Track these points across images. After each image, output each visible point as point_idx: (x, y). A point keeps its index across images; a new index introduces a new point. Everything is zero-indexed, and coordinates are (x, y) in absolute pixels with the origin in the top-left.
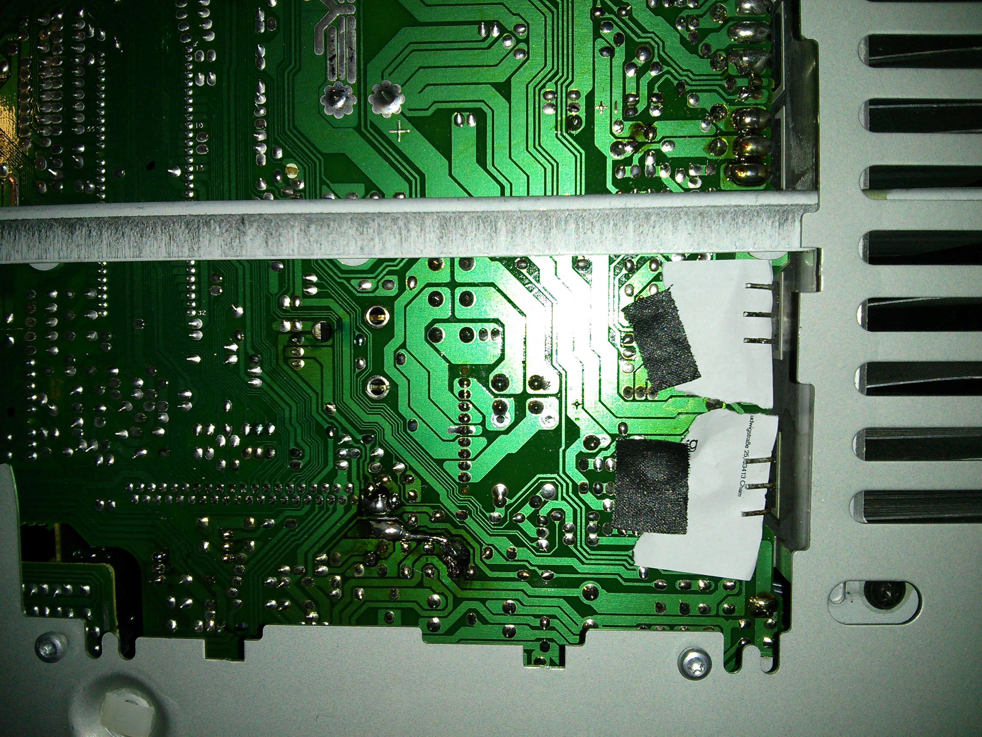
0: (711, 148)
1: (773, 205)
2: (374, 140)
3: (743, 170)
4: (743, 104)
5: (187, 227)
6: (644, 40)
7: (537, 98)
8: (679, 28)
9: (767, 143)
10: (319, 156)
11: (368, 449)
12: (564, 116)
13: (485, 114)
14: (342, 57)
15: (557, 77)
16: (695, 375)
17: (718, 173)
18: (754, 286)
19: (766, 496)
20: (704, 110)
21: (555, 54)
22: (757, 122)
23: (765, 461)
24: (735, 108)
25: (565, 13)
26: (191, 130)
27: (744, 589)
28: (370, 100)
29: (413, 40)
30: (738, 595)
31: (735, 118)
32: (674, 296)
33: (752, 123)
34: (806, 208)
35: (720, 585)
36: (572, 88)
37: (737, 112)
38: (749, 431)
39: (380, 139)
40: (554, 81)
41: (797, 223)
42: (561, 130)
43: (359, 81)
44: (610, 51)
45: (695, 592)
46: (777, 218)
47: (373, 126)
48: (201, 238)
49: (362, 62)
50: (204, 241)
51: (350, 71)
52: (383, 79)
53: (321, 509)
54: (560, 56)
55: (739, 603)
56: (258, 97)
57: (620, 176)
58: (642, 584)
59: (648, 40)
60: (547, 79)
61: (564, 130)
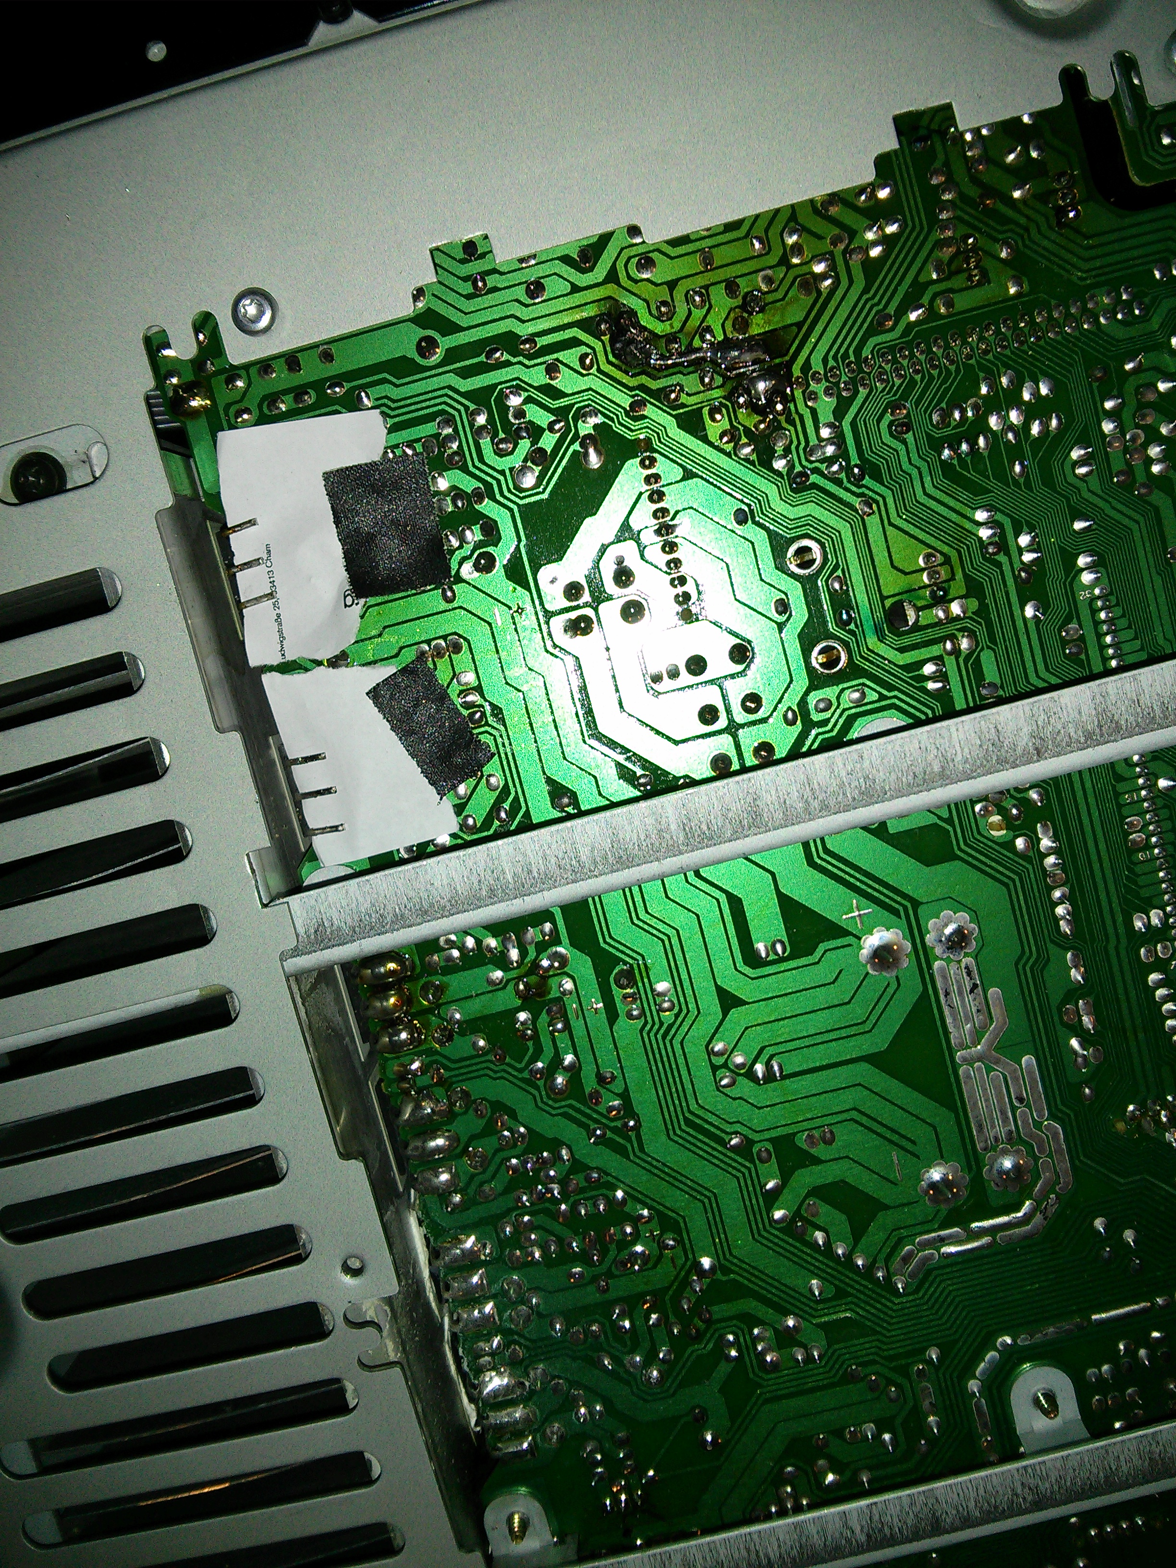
0: (440, 990)
1: (339, 945)
2: (891, 894)
3: (392, 973)
4: (415, 1054)
5: (1117, 723)
6: (563, 1103)
7: (682, 999)
8: (522, 1130)
9: (370, 1012)
10: (962, 855)
11: (797, 464)
12: (640, 984)
13: (746, 963)
14: (960, 993)
15: (662, 1031)
16: (374, 694)
17: (422, 960)
18: (335, 829)
19: (233, 554)
20: (462, 1034)
21: (672, 1059)
22: (391, 1036)
23: (248, 601)
24: (423, 1047)
25: (673, 1114)
26: (1155, 847)
27: (223, 416)
28: (908, 946)
29: (867, 1035)
30: (228, 406)
31: (420, 1034)
32: (432, 790)
33: (398, 1033)
34: (296, 952)
35: (256, 412)
36: (640, 1023)
37: (420, 1042)
38: (282, 638)
39: (882, 897)
40: (665, 1025)
41: (301, 931)
42: (638, 965)
43: (930, 967)
44: (601, 1079)
45: (285, 392)
46: (329, 930)
47: (896, 913)
48: (1094, 712)
49: (931, 991)
50: (1088, 710)
51: (944, 977)
52: (897, 977)
53: (846, 355)
54: (665, 1059)
55: (224, 396)
56: (1068, 914)
57: (548, 926)
58: (360, 382)
59: (557, 1105)
60: (676, 1026)
61: (635, 966)
